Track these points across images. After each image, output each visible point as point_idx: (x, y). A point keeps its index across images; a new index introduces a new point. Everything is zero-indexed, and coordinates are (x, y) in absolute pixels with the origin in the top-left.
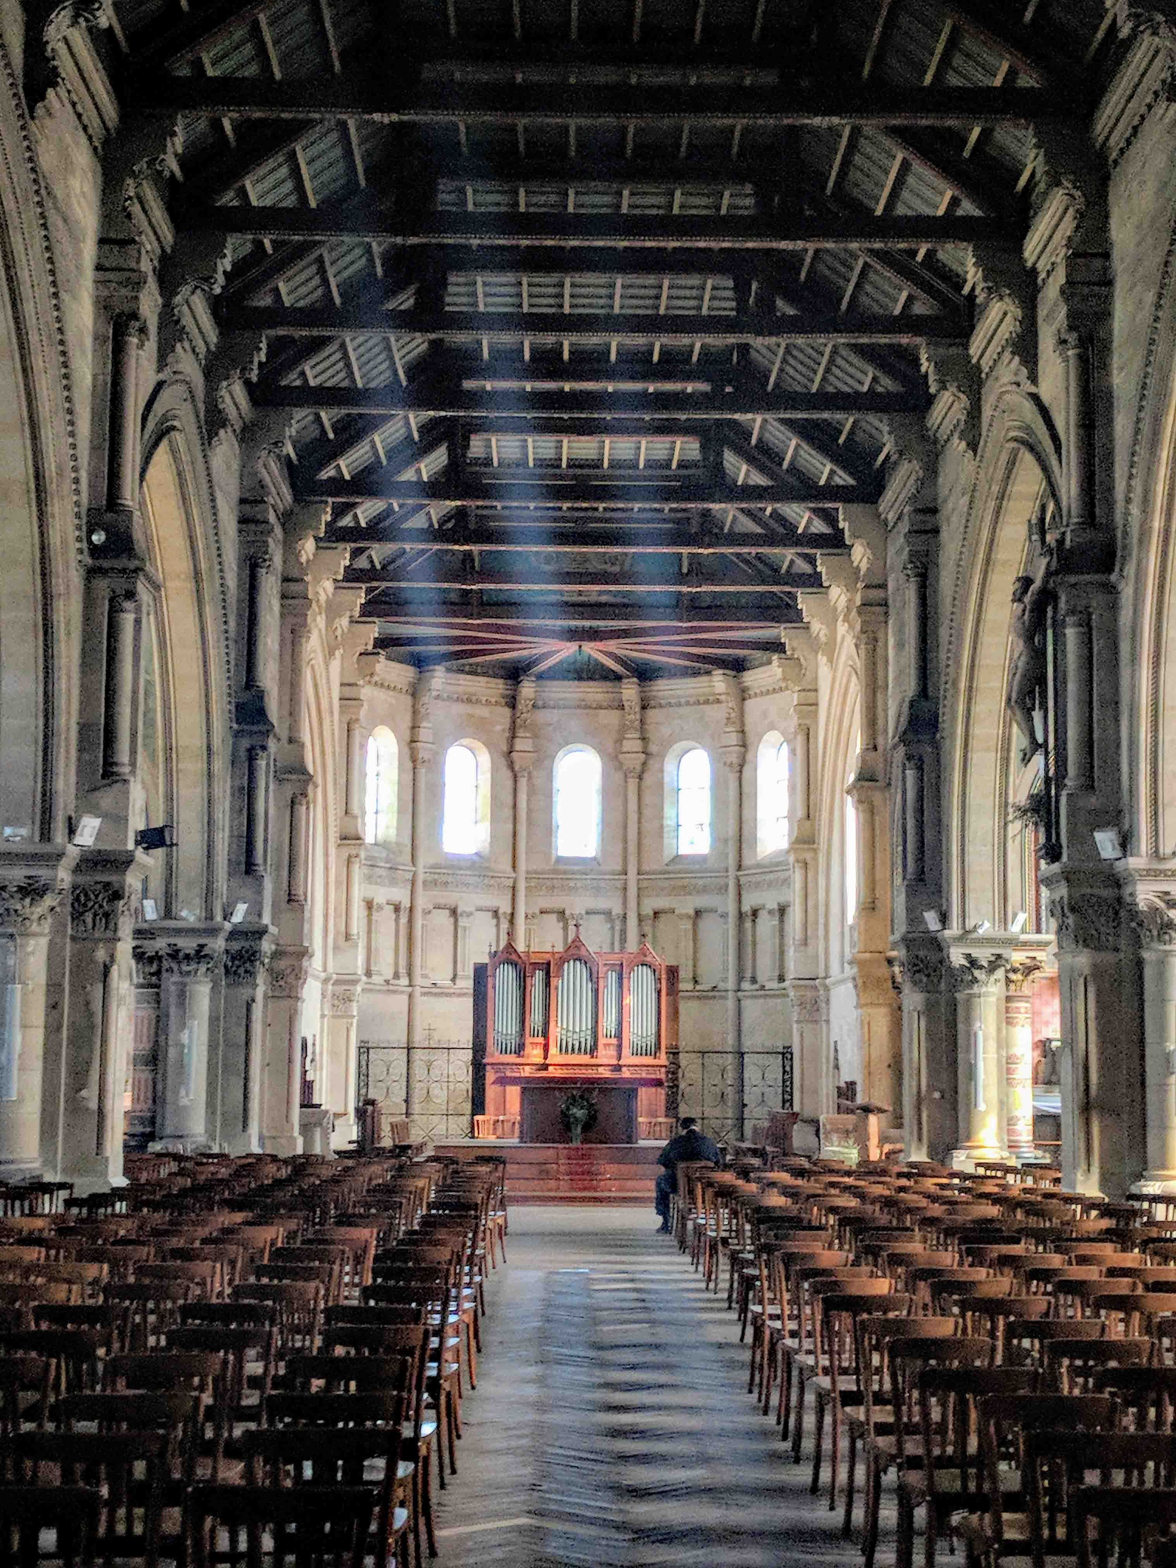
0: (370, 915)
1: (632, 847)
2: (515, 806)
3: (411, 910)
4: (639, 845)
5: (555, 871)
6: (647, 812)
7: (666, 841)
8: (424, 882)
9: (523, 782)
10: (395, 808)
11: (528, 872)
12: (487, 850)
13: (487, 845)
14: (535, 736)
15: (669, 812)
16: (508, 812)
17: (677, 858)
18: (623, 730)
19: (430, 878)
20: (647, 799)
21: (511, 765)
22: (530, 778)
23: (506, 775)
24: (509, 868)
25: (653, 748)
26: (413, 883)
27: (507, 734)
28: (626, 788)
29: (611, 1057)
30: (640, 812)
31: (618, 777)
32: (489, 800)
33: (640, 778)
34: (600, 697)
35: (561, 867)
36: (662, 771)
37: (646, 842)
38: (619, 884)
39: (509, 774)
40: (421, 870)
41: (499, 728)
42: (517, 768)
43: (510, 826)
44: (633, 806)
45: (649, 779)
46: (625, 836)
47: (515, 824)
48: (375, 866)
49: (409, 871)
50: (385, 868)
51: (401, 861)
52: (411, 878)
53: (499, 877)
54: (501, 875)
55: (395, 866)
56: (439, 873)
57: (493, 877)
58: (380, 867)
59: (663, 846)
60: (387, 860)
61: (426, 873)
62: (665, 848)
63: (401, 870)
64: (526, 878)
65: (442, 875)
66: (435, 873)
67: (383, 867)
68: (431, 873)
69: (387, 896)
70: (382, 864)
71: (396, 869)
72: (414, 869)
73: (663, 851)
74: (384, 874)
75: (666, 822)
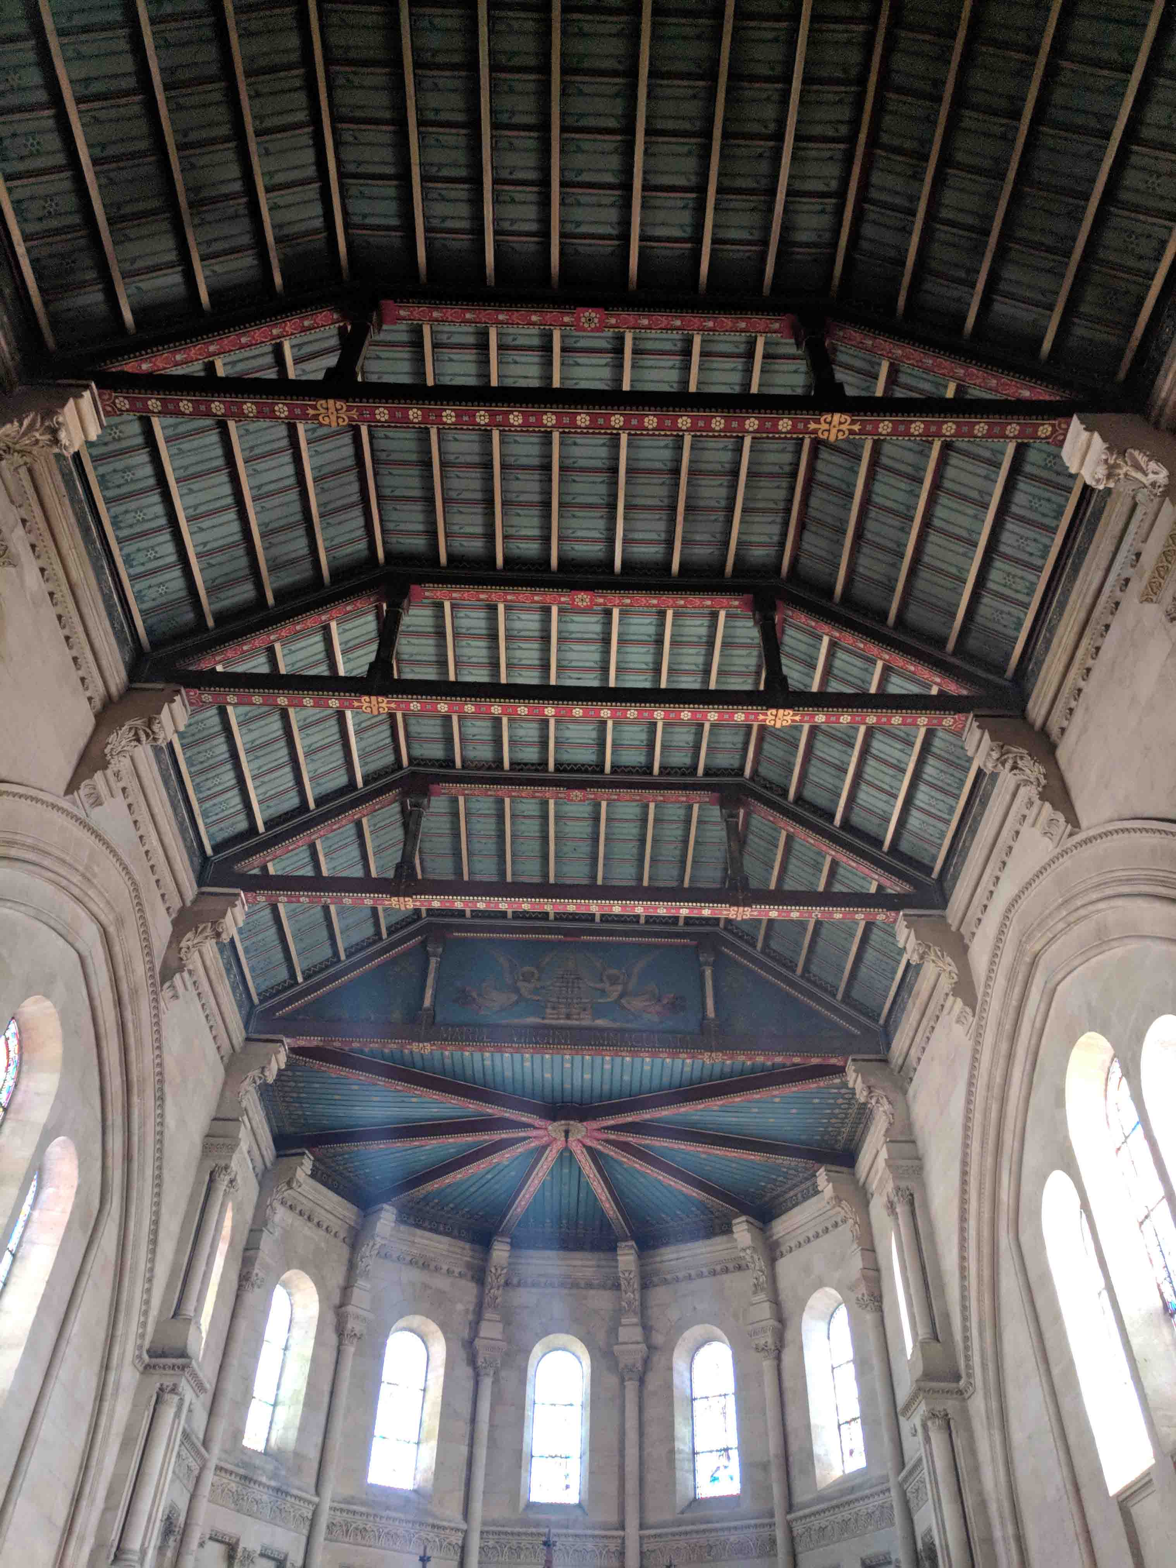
1: (631, 1485)
2: (473, 1420)
4: (641, 1480)
5: (525, 1523)
6: (653, 1431)
7: (679, 1474)
8: (331, 1527)
9: (487, 1384)
10: (302, 1398)
11: (484, 1523)
12: (429, 1486)
13: (430, 1476)
14: (507, 1321)
15: (681, 1430)
16: (463, 1428)
17: (696, 1502)
18: (618, 1314)
19: (339, 1517)
20: (653, 1411)
21: (472, 1361)
22: (496, 1382)
23: (464, 1371)
24: (459, 1517)
25: (658, 1339)
26: (313, 1524)
27: (471, 1317)
28: (623, 1397)
30: (641, 1434)
31: (612, 1380)
32: (438, 1409)
33: (642, 1381)
34: (589, 1273)
35: (532, 1516)
36: (670, 1369)
37: (651, 1477)
38: (613, 1546)
39: (469, 1371)
40: (326, 1505)
41: (460, 1307)
42: (480, 1361)
43: (464, 1449)
44: (631, 1423)
45: (653, 1382)
46: (622, 1467)
47: (471, 1445)
48: (251, 1480)
49: (310, 1502)
50: (268, 1487)
51: (297, 1483)
52: (310, 1516)
53: (444, 1528)
54: (445, 1524)
55: (284, 1488)
56: (354, 1513)
57: (433, 1526)
58: (260, 1484)
59: (674, 1484)
60: (274, 1476)
61: (335, 1509)
62: (678, 1487)
63: (296, 1497)
64: (482, 1532)
65: (357, 1517)
66: (348, 1511)
67: (264, 1485)
68: (342, 1510)
69: (267, 1541)
70: (264, 1479)
71: (287, 1494)
72: (316, 1499)
73: (674, 1492)
74: (265, 1498)
75: (679, 1445)
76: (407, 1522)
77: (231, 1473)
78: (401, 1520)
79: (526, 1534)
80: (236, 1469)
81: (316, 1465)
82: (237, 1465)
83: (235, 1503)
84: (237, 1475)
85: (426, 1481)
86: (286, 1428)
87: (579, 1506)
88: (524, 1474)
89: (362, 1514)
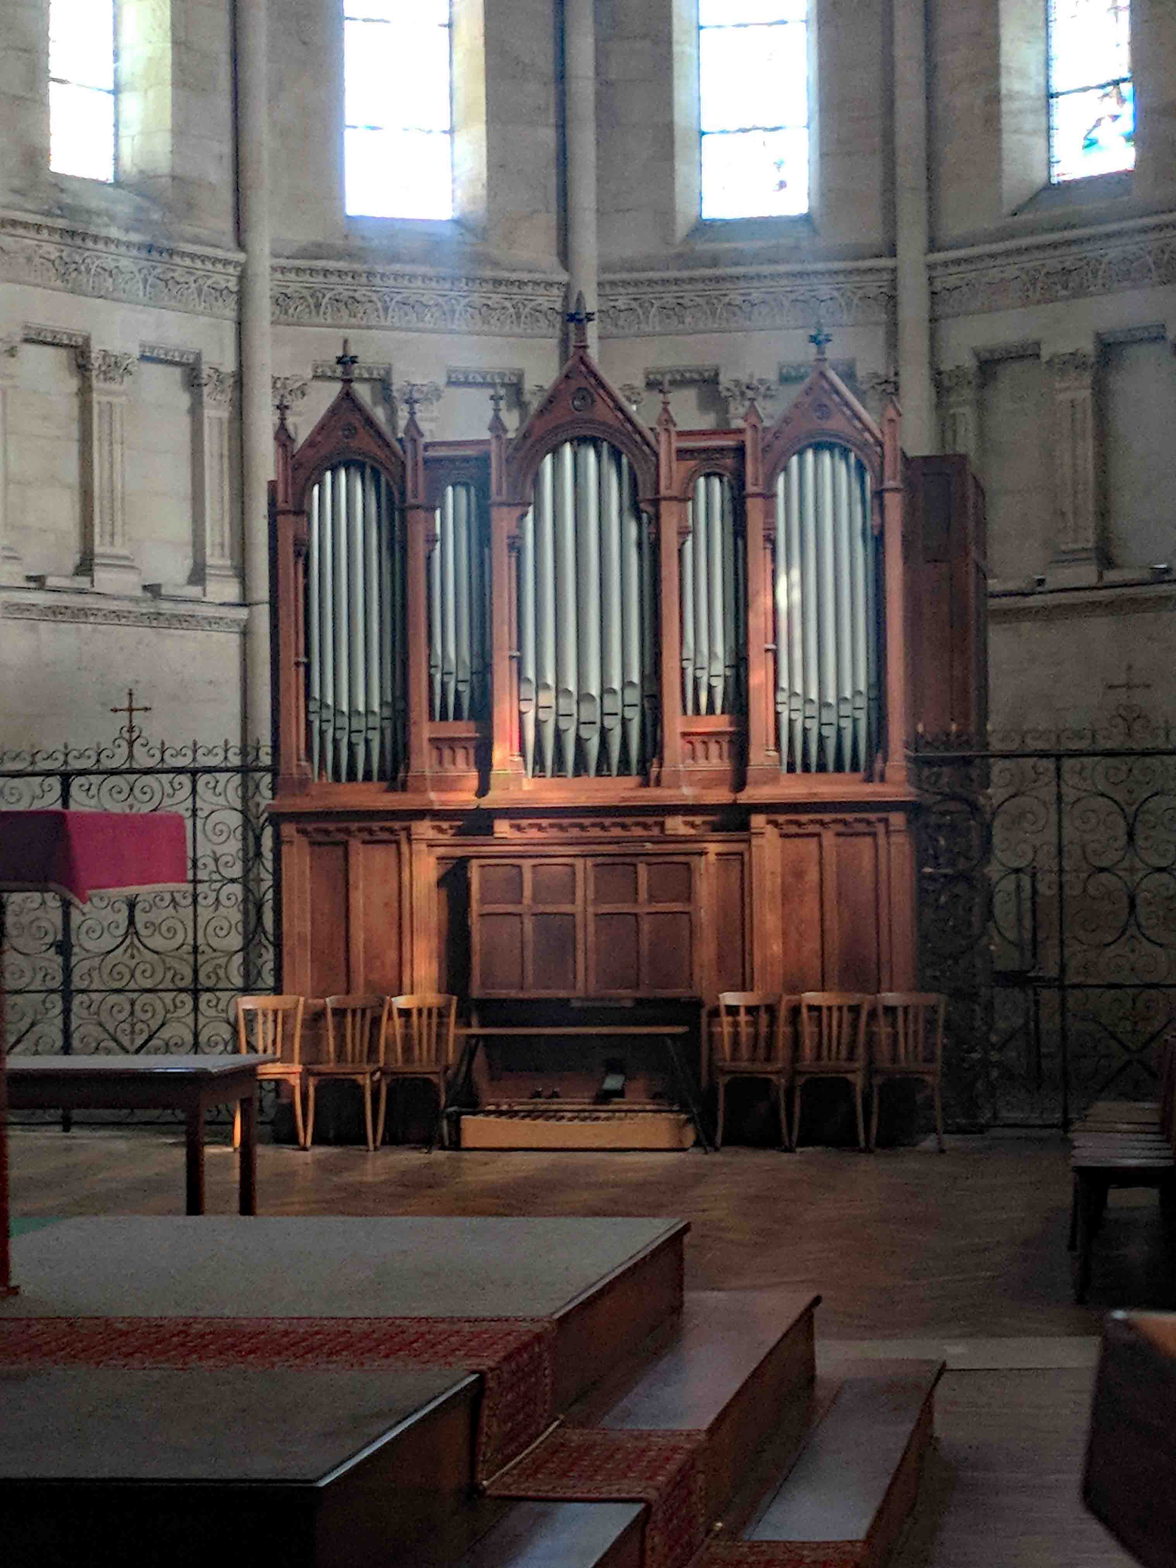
0: (85, 392)
1: (910, 171)
2: (561, 76)
3: (240, 381)
5: (685, 259)
7: (1009, 141)
8: (281, 301)
10: (167, 73)
11: (604, 268)
12: (480, 208)
13: (481, 191)
15: (1017, 53)
16: (542, 93)
17: (1050, 191)
19: (295, 284)
24: (550, 259)
26: (242, 299)
29: (709, 783)
30: (931, 69)
35: (702, 246)
37: (949, 151)
38: (873, 287)
40: (264, 264)
43: (548, 135)
46: (888, 137)
47: (562, 127)
48: (84, 236)
49: (226, 263)
50: (129, 245)
51: (189, 230)
52: (233, 285)
53: (521, 283)
54: (525, 276)
55: (165, 243)
56: (326, 272)
57: (497, 282)
58: (108, 240)
59: (1000, 160)
60: (137, 223)
61: (283, 270)
62: (1008, 168)
63: (193, 256)
64: (600, 284)
65: (334, 279)
66: (312, 271)
67: (118, 243)
68: (298, 270)
69: (150, 336)
70: (114, 232)
71: (171, 253)
72: (241, 257)
73: (998, 176)
74: (124, 263)
75: (1009, 83)
76: (440, 279)
77: (38, 227)
78: (424, 278)
79: (691, 280)
80: (49, 221)
81: (227, 196)
82: (48, 214)
83: (63, 277)
84: (52, 230)
85: (473, 200)
86: (147, 133)
87: (806, 219)
88: (681, 168)
89: (340, 273)
